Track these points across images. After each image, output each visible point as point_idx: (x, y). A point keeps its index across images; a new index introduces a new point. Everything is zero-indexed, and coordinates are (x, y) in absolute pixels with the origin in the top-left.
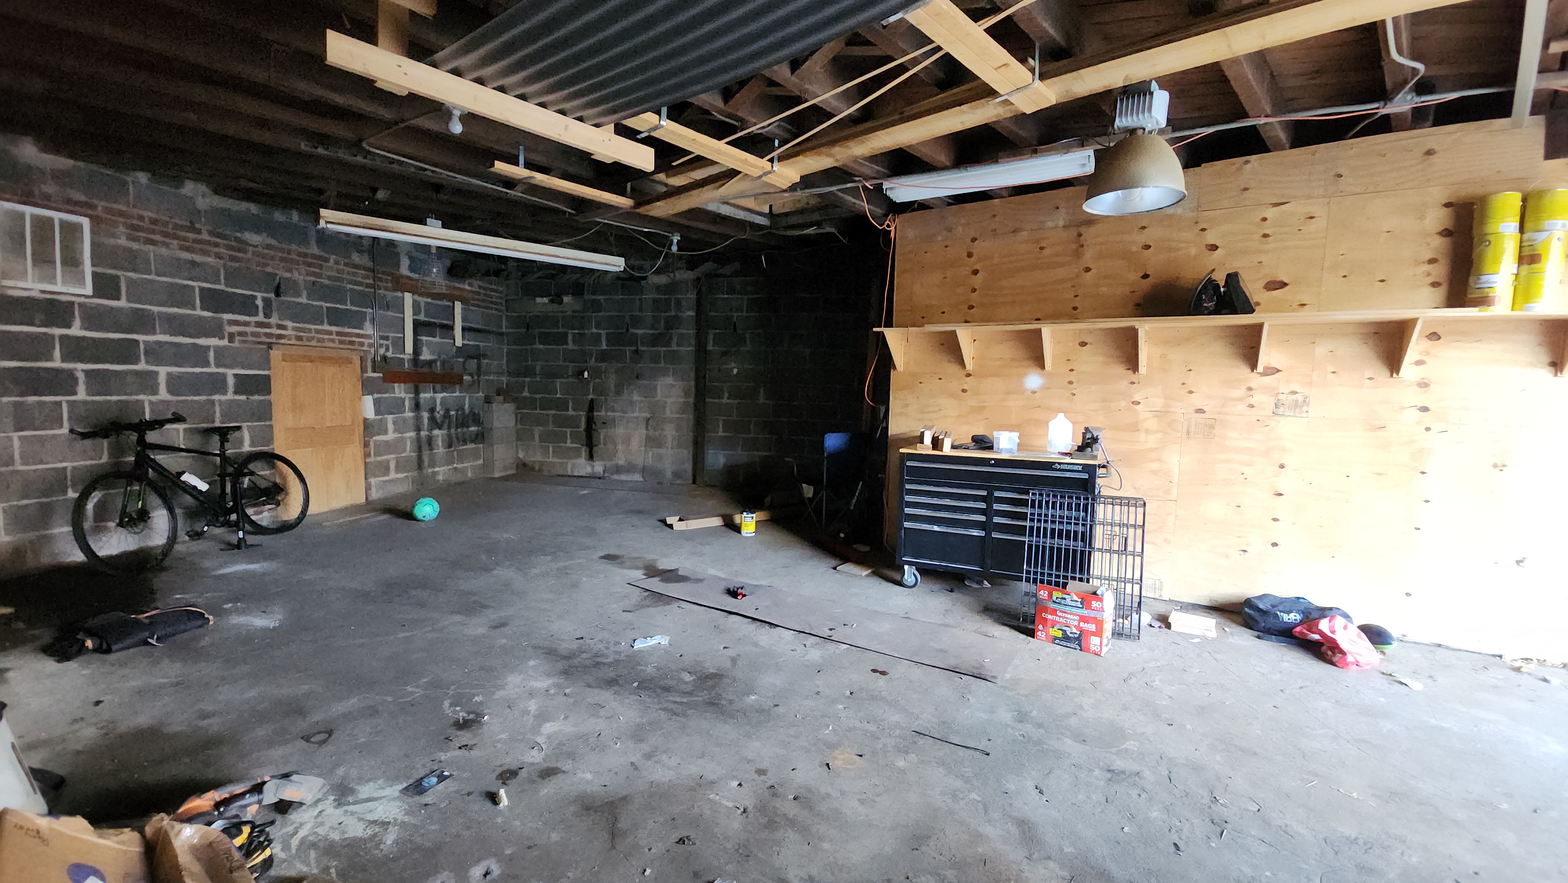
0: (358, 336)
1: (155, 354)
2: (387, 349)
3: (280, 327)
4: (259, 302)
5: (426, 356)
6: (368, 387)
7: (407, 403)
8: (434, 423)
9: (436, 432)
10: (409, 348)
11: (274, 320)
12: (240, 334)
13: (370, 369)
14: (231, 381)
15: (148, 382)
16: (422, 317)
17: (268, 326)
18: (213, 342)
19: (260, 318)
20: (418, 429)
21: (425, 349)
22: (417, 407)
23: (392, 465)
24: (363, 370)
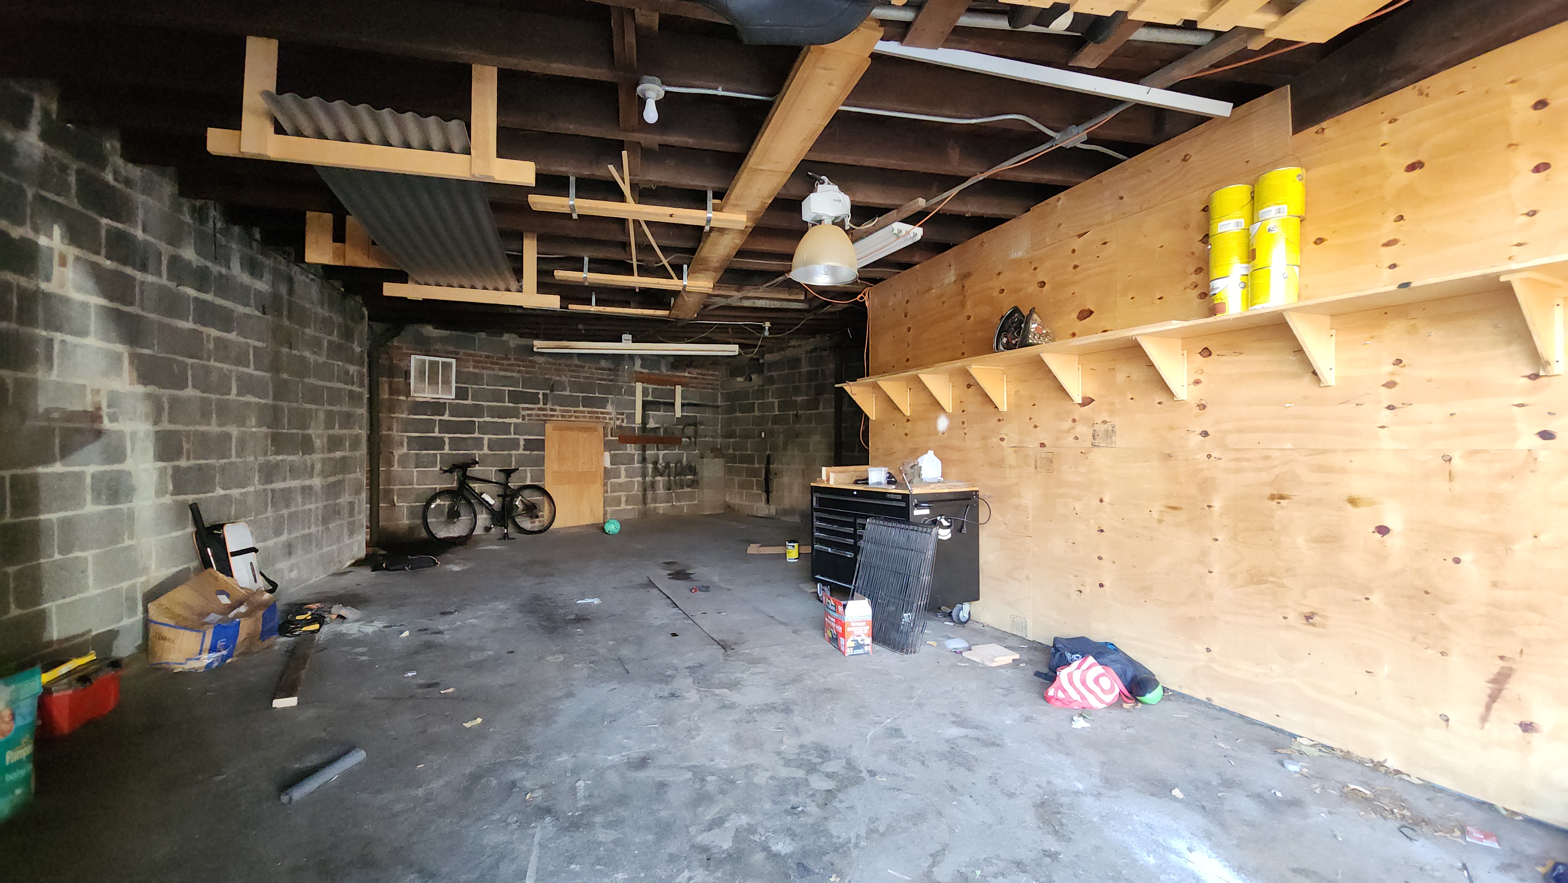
0: (602, 413)
1: (484, 428)
2: (623, 421)
3: (552, 410)
4: (541, 396)
5: (652, 424)
6: (608, 446)
7: (636, 457)
8: (657, 472)
9: (658, 478)
10: (638, 419)
11: (548, 406)
12: (528, 415)
13: (609, 435)
14: (522, 443)
15: (478, 443)
16: (650, 398)
17: (545, 410)
18: (514, 420)
19: (541, 405)
20: (644, 475)
21: (651, 420)
22: (644, 460)
23: (623, 499)
24: (605, 435)
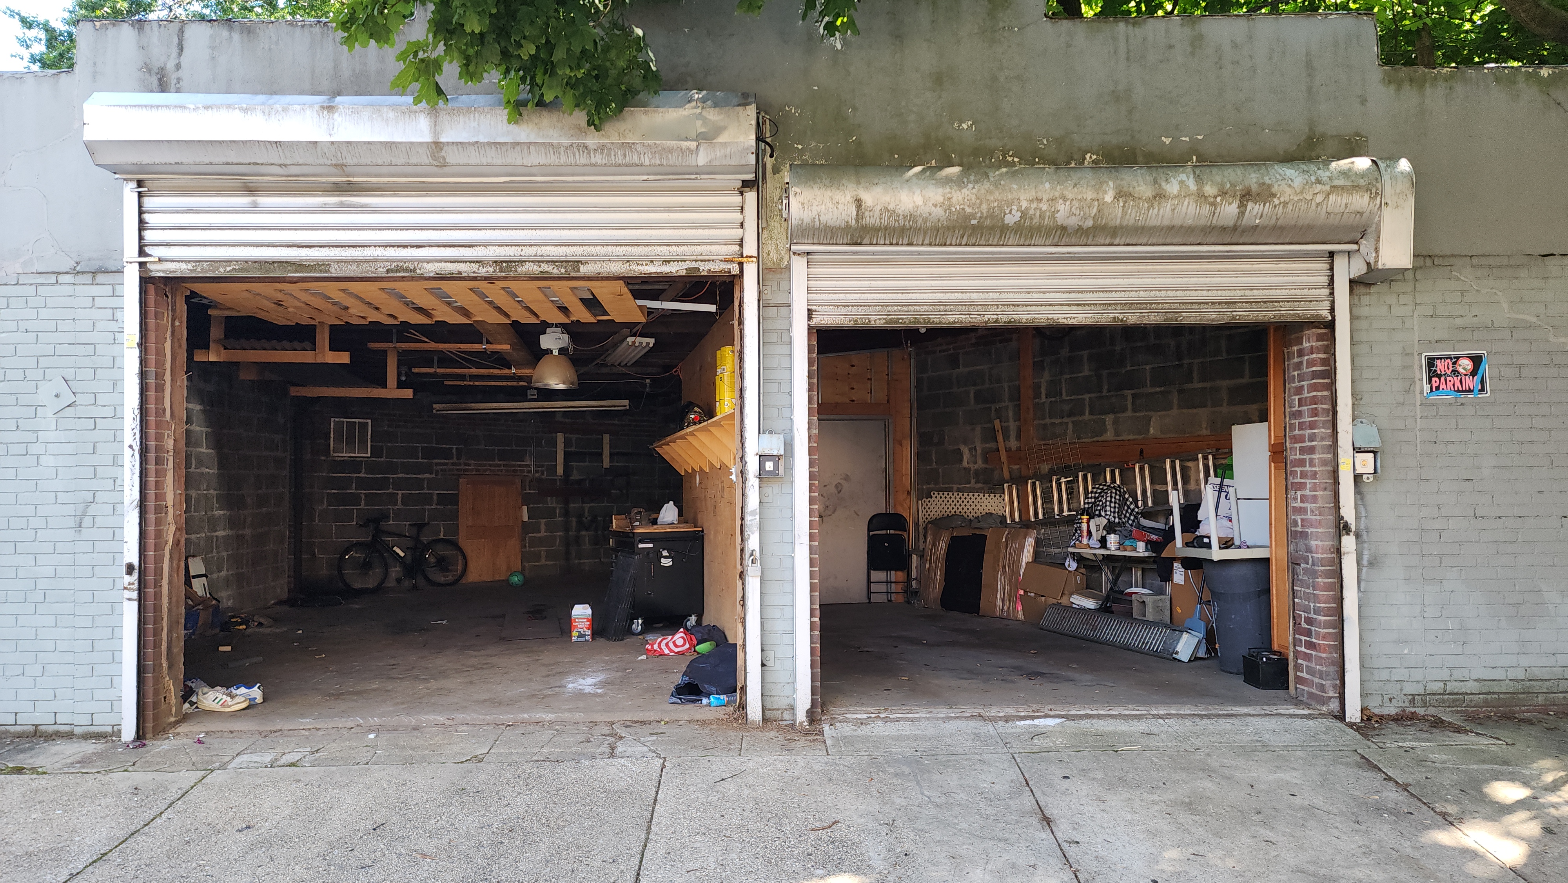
0: (520, 466)
1: (398, 484)
2: (542, 474)
3: (466, 464)
4: (454, 451)
5: (575, 476)
7: (558, 511)
9: (583, 533)
10: (560, 470)
11: (462, 461)
12: (442, 470)
14: (435, 497)
15: (393, 498)
16: (573, 449)
17: (460, 464)
18: (427, 476)
19: (455, 460)
21: (574, 471)
22: (566, 513)
23: (543, 554)
